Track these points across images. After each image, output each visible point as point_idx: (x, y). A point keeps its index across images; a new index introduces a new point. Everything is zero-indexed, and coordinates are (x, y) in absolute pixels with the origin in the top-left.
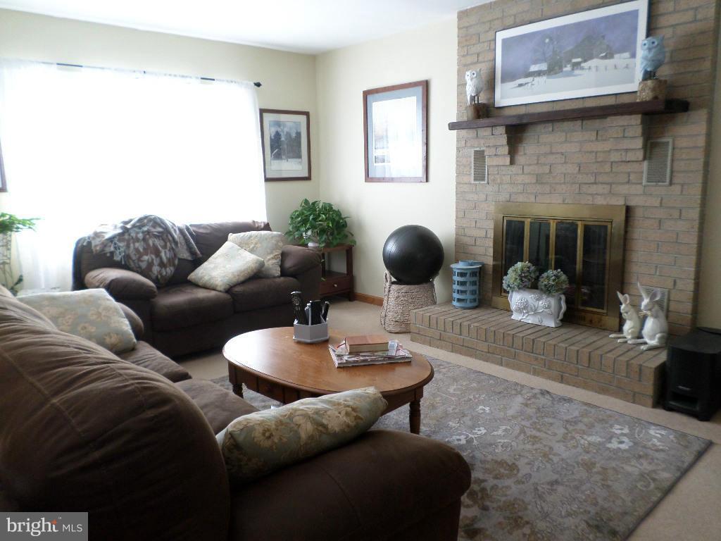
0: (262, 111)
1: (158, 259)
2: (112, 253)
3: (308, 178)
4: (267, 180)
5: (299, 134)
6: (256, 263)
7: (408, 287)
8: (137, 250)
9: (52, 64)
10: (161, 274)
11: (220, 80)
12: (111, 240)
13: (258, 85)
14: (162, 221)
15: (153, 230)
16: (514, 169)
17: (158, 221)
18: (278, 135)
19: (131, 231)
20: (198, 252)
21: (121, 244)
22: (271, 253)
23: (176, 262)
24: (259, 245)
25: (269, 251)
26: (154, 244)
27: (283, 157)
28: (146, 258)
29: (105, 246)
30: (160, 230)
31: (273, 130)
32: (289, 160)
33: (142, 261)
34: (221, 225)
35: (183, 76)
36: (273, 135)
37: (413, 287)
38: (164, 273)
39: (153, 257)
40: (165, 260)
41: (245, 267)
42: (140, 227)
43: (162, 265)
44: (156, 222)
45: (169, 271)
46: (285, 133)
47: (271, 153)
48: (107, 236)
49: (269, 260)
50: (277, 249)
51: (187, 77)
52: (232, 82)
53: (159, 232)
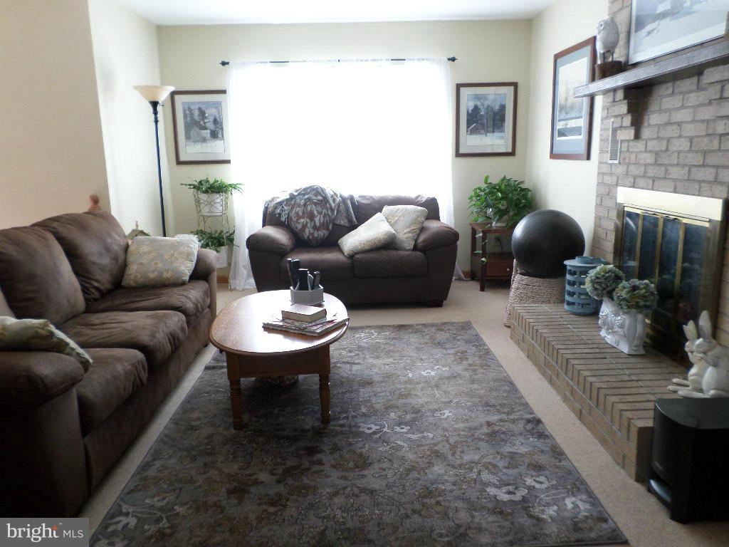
0: (459, 86)
1: (313, 223)
2: (280, 214)
3: (512, 154)
4: (458, 154)
5: (503, 108)
6: (386, 235)
7: (531, 278)
8: (297, 213)
9: (266, 62)
10: (313, 237)
11: (410, 60)
12: (280, 203)
13: (453, 59)
14: (323, 190)
15: (314, 197)
16: (640, 145)
17: (320, 191)
18: (476, 108)
19: (297, 198)
20: (355, 220)
21: (286, 208)
22: (409, 227)
23: (331, 227)
24: (402, 218)
25: (408, 225)
26: (311, 210)
27: (482, 131)
28: (302, 220)
29: (276, 208)
30: (320, 198)
31: (471, 105)
32: (488, 134)
33: (299, 223)
34: (382, 198)
35: (374, 60)
36: (470, 109)
37: (535, 279)
38: (316, 235)
39: (308, 220)
40: (318, 224)
41: (374, 237)
42: (304, 195)
43: (315, 228)
44: (317, 191)
45: (322, 234)
46: (486, 107)
47: (468, 128)
48: (278, 200)
49: (406, 233)
50: (415, 223)
51: (378, 60)
52: (423, 60)
53: (318, 200)
